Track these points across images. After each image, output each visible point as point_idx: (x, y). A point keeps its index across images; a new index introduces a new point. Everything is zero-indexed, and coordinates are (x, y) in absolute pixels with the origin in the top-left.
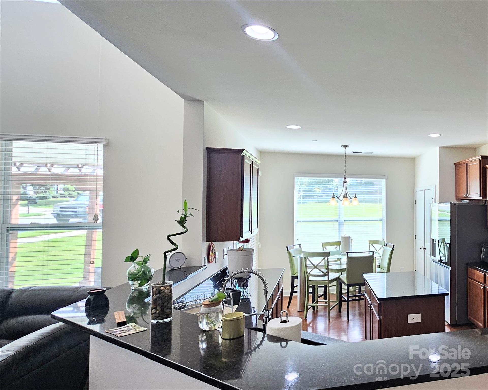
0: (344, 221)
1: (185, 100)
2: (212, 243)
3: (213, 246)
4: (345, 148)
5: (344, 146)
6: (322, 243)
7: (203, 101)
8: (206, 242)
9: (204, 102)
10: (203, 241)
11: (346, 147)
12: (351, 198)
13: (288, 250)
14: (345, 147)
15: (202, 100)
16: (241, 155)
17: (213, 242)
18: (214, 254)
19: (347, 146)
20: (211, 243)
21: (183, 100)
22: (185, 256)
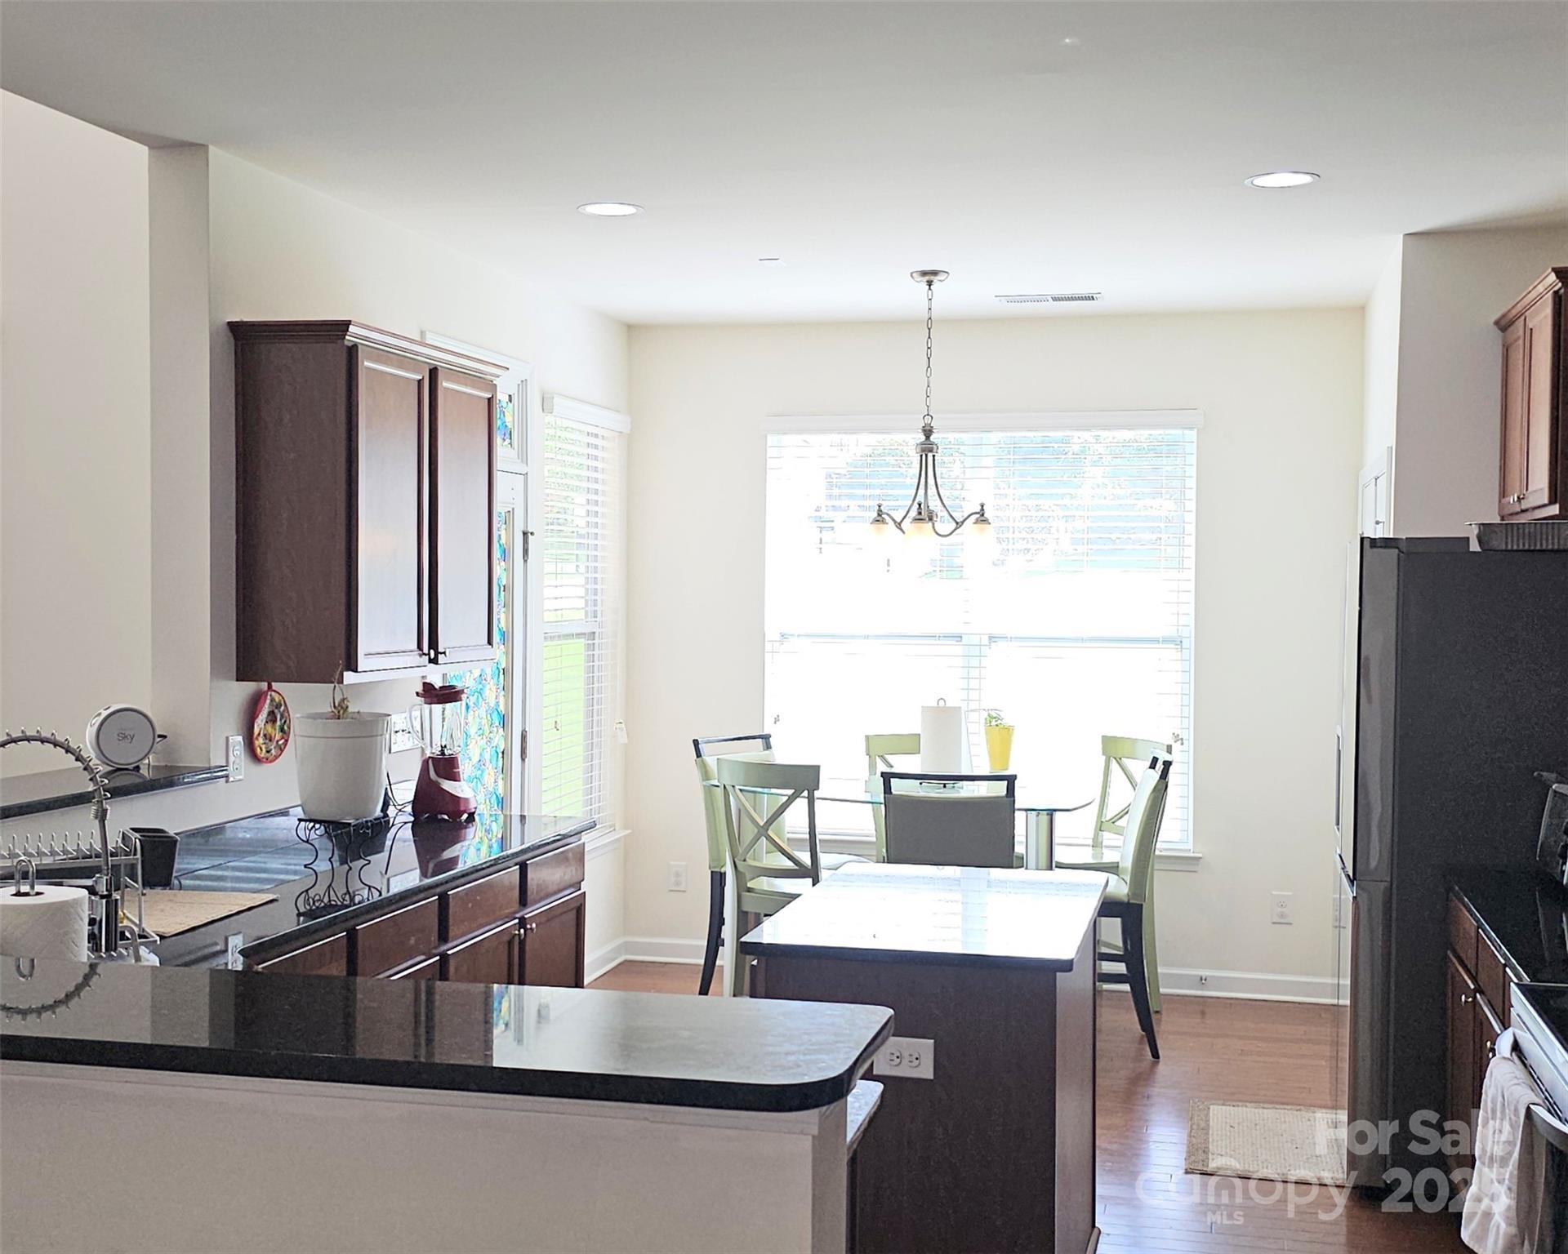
0: (992, 638)
1: (151, 148)
2: (270, 687)
3: (272, 700)
4: (930, 283)
5: (924, 273)
6: (867, 737)
7: (202, 148)
8: (237, 680)
9: (211, 148)
10: (216, 671)
11: (932, 278)
12: (959, 524)
13: (699, 755)
14: (929, 276)
15: (202, 142)
16: (343, 343)
17: (275, 685)
18: (282, 730)
19: (935, 273)
20: (264, 685)
21: (147, 148)
22: (152, 725)
